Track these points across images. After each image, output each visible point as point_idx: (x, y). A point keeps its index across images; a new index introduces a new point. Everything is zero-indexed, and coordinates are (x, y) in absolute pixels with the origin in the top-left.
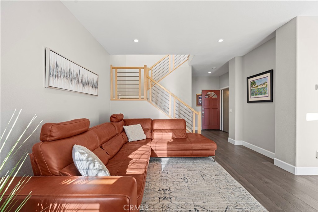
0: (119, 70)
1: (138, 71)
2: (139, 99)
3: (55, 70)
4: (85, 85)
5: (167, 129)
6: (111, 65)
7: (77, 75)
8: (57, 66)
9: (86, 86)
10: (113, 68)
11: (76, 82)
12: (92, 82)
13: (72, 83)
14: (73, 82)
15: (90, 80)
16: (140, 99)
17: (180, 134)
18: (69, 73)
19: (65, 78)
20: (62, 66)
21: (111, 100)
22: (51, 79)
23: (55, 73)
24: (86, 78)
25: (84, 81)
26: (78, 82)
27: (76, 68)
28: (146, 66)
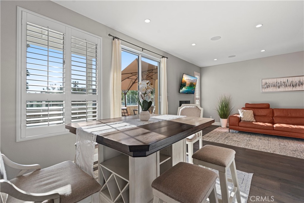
4: (296, 86)
7: (284, 83)
8: (266, 83)
18: (276, 84)
19: (273, 87)
20: (270, 83)
22: (263, 89)
23: (265, 86)
24: (298, 82)
25: (294, 84)
26: (286, 86)
27: (283, 80)
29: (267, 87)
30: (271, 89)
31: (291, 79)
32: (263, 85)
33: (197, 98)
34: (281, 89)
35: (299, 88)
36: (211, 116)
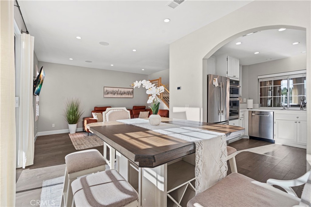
7: (117, 91)
11: (116, 94)
12: (128, 92)
13: (114, 95)
15: (126, 91)
18: (113, 92)
19: (111, 94)
20: (109, 90)
22: (105, 95)
23: (106, 93)
24: (123, 92)
25: (122, 93)
26: (118, 94)
27: (117, 89)
28: (160, 78)
29: (108, 94)
30: (110, 96)
31: (120, 89)
32: (105, 92)
33: (37, 101)
34: (116, 96)
35: (124, 96)
36: (53, 124)
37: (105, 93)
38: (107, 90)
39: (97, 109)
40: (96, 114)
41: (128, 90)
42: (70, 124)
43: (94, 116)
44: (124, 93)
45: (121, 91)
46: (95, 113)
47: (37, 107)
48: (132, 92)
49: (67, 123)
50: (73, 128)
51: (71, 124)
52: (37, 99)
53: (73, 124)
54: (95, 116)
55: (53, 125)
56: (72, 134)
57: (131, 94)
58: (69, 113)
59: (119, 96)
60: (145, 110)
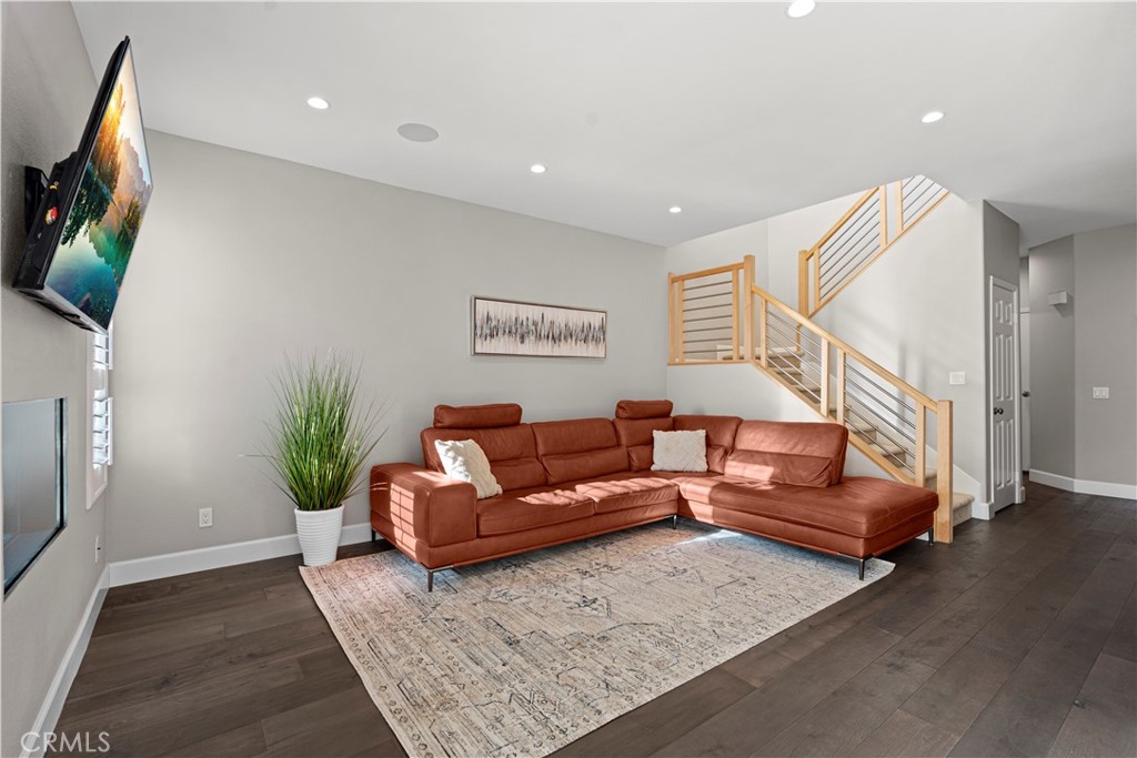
0: (689, 283)
1: (728, 276)
2: (731, 358)
3: (485, 326)
4: (560, 340)
5: (771, 453)
6: (670, 274)
7: (535, 324)
8: (488, 318)
9: (563, 340)
10: (674, 280)
11: (533, 338)
12: (583, 331)
13: (522, 342)
14: (527, 341)
15: (577, 326)
16: (735, 359)
17: (804, 474)
18: (516, 324)
19: (506, 336)
20: (499, 317)
21: (669, 365)
22: (478, 342)
23: (486, 330)
24: (563, 326)
25: (557, 333)
26: (538, 337)
27: (533, 313)
28: (750, 259)
29: (492, 336)
30: (501, 345)
31: (550, 314)
32: (478, 324)
33: (100, 367)
34: (529, 347)
35: (565, 349)
36: (201, 511)
37: (479, 332)
38: (492, 315)
39: (447, 421)
40: (458, 452)
41: (586, 318)
42: (303, 507)
43: (446, 461)
44: (569, 334)
45: (552, 323)
46: (450, 443)
47: (98, 408)
48: (603, 328)
49: (287, 500)
50: (322, 531)
51: (314, 509)
52: (99, 354)
53: (322, 507)
54: (455, 459)
55: (205, 517)
56: (320, 570)
57: (596, 340)
58: (300, 444)
59: (546, 348)
60: (669, 421)
